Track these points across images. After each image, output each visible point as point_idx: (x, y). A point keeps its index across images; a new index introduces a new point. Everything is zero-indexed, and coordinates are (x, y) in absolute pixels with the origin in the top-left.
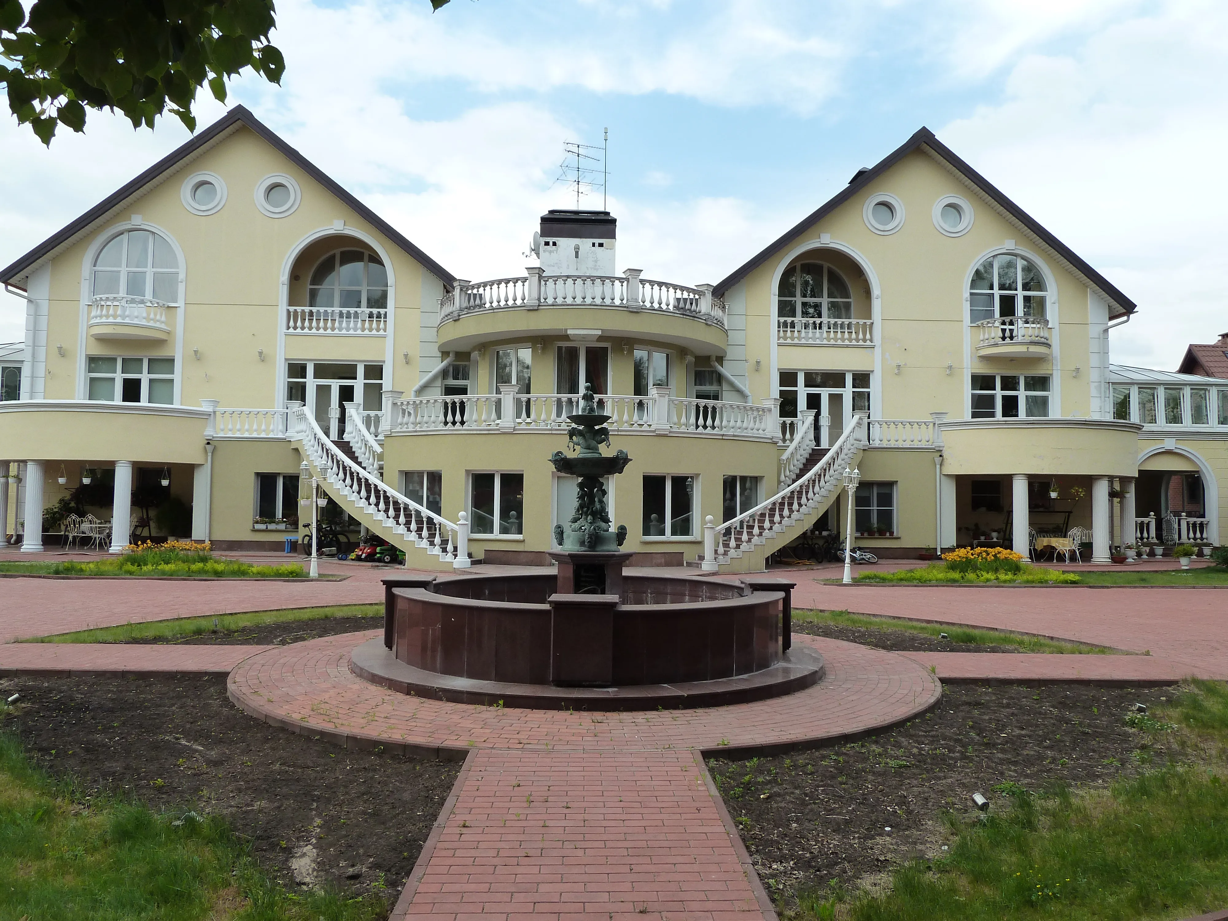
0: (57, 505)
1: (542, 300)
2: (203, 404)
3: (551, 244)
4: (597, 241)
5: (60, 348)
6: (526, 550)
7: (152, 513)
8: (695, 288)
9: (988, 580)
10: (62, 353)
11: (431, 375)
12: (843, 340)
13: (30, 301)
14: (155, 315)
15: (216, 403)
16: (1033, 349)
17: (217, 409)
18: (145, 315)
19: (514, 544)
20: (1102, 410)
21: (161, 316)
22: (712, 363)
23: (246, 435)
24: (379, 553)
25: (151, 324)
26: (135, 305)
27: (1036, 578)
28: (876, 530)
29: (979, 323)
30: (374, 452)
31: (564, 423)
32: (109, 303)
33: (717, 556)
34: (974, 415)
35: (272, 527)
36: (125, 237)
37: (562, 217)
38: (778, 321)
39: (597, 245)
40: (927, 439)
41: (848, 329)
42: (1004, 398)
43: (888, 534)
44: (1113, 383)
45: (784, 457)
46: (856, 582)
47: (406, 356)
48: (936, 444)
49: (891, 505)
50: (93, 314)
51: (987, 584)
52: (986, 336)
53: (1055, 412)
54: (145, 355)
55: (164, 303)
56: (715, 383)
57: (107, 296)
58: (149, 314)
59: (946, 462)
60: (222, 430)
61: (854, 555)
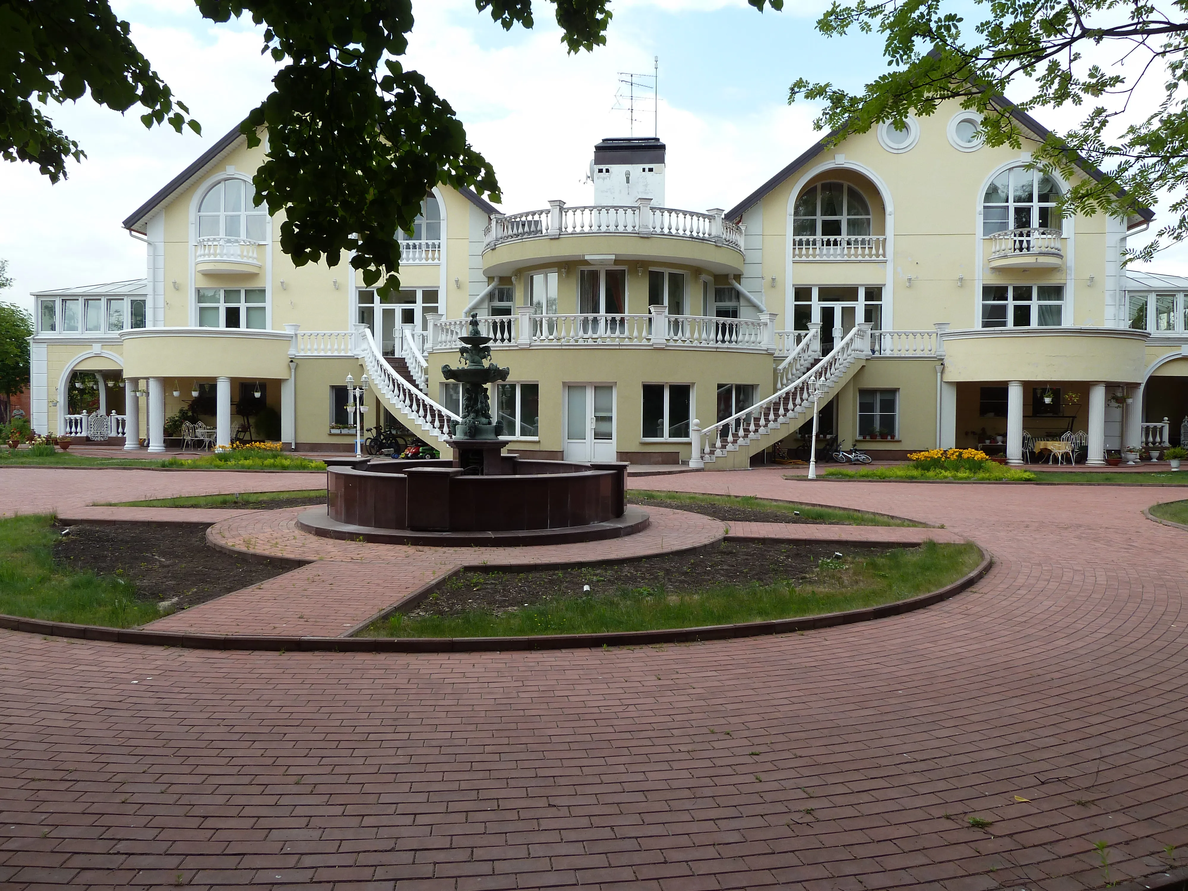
0: (178, 415)
1: (564, 230)
2: (286, 328)
3: (604, 171)
4: (647, 166)
5: (175, 283)
6: (541, 449)
7: (252, 421)
8: (707, 213)
9: (946, 477)
10: (176, 287)
11: (478, 298)
12: (856, 255)
13: (149, 244)
14: (248, 252)
15: (297, 327)
16: (1042, 260)
17: (298, 332)
18: (239, 252)
19: (531, 445)
20: (1117, 318)
21: (253, 253)
22: (730, 281)
23: (322, 354)
24: (422, 452)
25: (245, 260)
26: (230, 244)
27: (993, 475)
28: (878, 434)
29: (992, 235)
30: (422, 367)
31: (590, 339)
32: (210, 243)
33: (703, 455)
34: (985, 325)
35: (345, 431)
36: (222, 185)
37: (614, 145)
38: (794, 240)
39: (647, 170)
40: (929, 348)
41: (869, 244)
42: (1016, 307)
43: (889, 438)
44: (1129, 291)
45: (781, 367)
46: (819, 478)
47: (457, 281)
48: (938, 353)
49: (893, 410)
50: (198, 253)
51: (945, 481)
52: (998, 248)
53: (1068, 321)
54: (243, 287)
55: (255, 241)
56: (734, 300)
57: (208, 237)
58: (242, 252)
59: (947, 370)
60: (303, 350)
61: (850, 456)
